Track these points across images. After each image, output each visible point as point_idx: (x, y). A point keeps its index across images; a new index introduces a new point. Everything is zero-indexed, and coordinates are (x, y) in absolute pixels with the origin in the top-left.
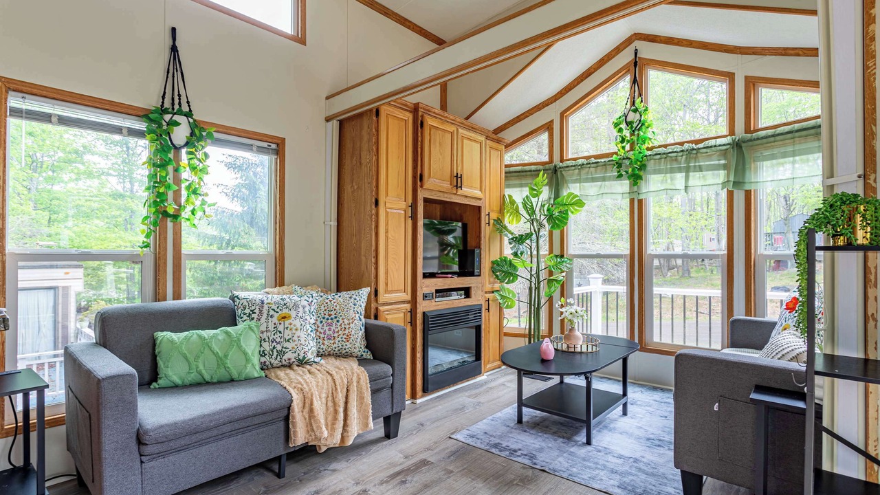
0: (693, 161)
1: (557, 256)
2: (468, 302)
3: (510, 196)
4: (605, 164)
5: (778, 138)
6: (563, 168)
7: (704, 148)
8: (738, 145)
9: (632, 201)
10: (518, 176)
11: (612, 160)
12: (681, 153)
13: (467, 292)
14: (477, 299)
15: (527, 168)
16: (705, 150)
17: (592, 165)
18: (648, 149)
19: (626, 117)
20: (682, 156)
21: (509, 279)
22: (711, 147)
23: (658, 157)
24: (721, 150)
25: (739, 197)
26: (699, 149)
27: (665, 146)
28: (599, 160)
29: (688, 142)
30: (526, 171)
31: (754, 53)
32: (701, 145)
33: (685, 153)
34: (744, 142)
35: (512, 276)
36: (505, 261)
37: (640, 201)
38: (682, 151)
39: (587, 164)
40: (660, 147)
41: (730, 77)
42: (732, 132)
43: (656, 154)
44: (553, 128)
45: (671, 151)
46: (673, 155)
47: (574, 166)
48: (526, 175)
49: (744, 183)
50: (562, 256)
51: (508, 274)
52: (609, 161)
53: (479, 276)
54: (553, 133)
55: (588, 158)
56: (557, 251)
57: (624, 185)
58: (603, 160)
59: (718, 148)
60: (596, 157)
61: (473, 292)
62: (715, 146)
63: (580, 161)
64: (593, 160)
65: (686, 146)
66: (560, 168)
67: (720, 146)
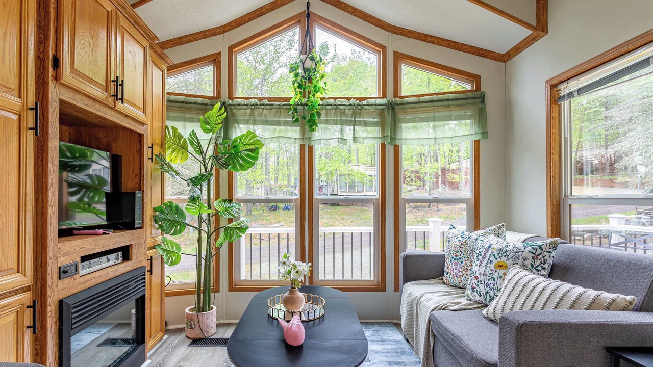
0: (358, 116)
1: (224, 201)
2: (127, 266)
3: (174, 129)
4: (279, 108)
5: (422, 105)
6: (233, 105)
7: (367, 105)
8: (392, 106)
9: (302, 147)
10: (180, 107)
11: (289, 105)
12: (349, 107)
13: (126, 252)
14: (138, 259)
15: (192, 99)
16: (367, 107)
17: (267, 107)
18: (322, 99)
19: (303, 64)
20: (350, 109)
21: (176, 229)
22: (372, 105)
23: (329, 107)
24: (379, 110)
25: (390, 151)
26: (364, 105)
27: (335, 99)
28: (274, 103)
29: (354, 98)
30: (190, 103)
31: (401, 34)
32: (365, 102)
33: (352, 107)
34: (397, 105)
35: (180, 225)
36: (171, 207)
37: (311, 148)
38: (350, 105)
39: (261, 105)
40: (329, 98)
41: (381, 49)
42: (384, 96)
43: (328, 105)
44: (220, 62)
45: (340, 103)
46: (341, 107)
47: (247, 105)
48: (191, 108)
49: (396, 139)
50: (230, 201)
51: (174, 223)
52: (284, 105)
53: (139, 228)
54: (220, 67)
55: (260, 99)
56: (224, 194)
57: (294, 132)
58: (277, 103)
59: (377, 106)
60: (269, 99)
61: (134, 252)
62: (375, 105)
63: (253, 101)
64: (266, 102)
65: (352, 101)
66: (230, 105)
67: (379, 105)
